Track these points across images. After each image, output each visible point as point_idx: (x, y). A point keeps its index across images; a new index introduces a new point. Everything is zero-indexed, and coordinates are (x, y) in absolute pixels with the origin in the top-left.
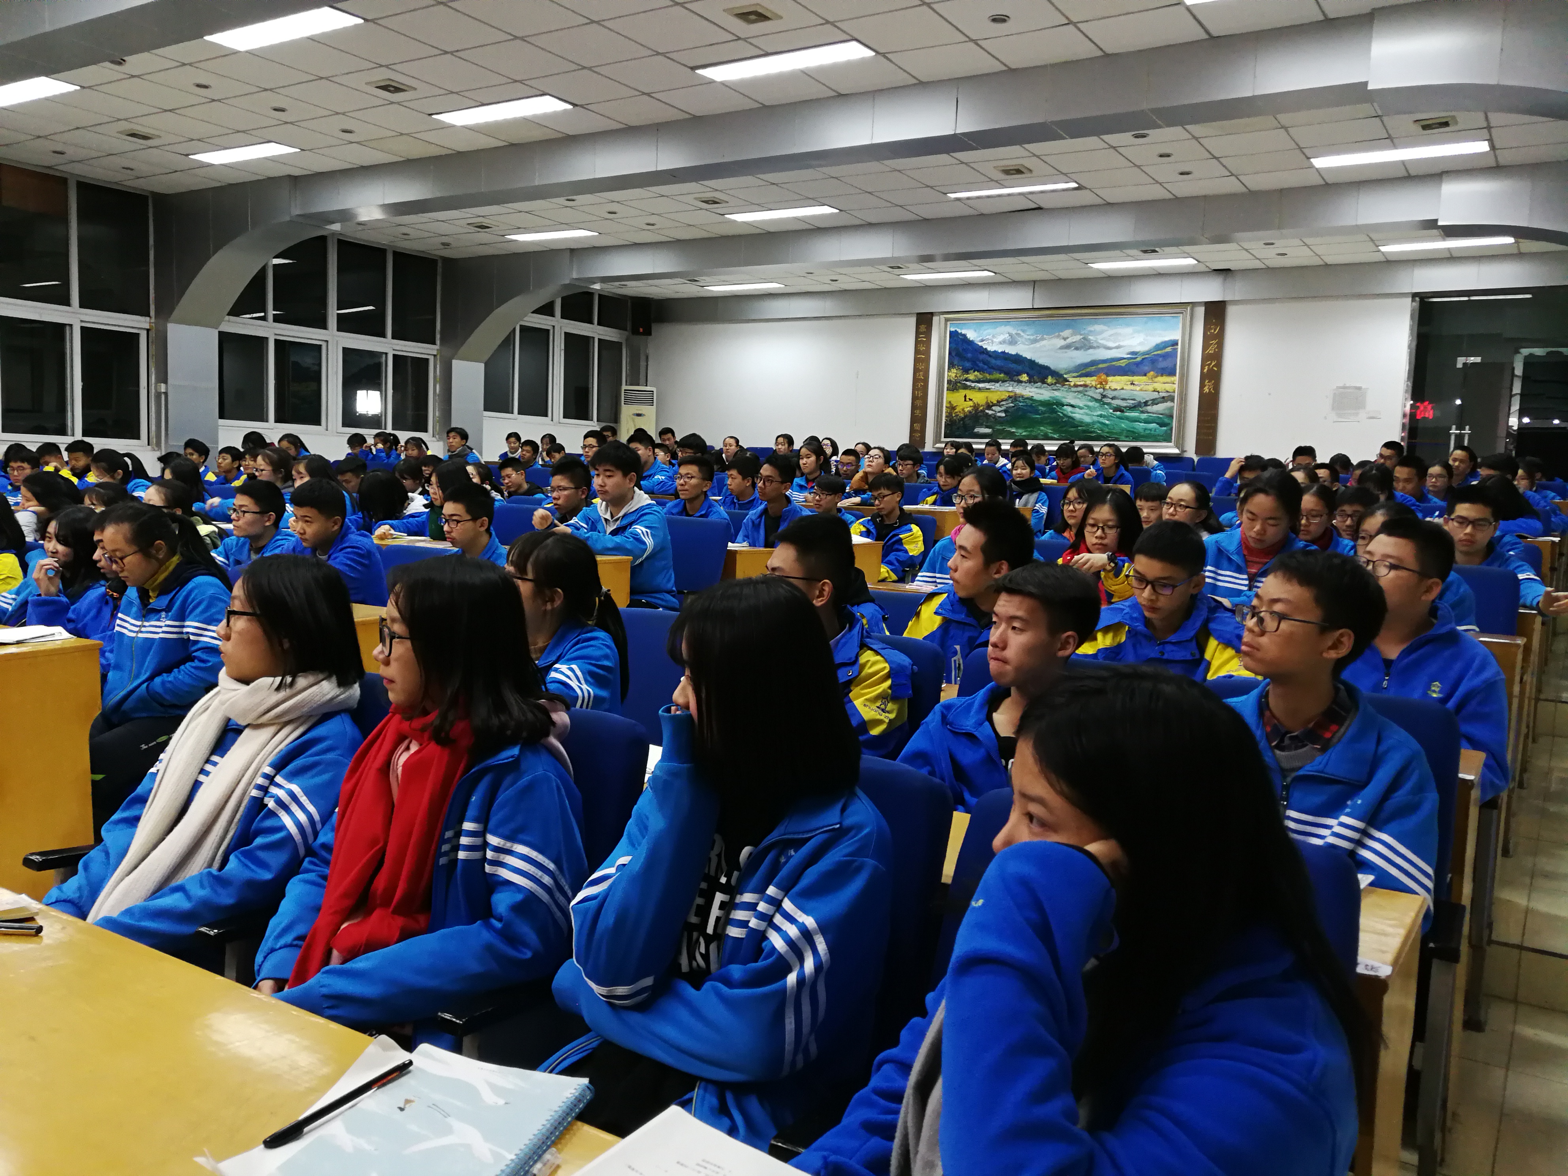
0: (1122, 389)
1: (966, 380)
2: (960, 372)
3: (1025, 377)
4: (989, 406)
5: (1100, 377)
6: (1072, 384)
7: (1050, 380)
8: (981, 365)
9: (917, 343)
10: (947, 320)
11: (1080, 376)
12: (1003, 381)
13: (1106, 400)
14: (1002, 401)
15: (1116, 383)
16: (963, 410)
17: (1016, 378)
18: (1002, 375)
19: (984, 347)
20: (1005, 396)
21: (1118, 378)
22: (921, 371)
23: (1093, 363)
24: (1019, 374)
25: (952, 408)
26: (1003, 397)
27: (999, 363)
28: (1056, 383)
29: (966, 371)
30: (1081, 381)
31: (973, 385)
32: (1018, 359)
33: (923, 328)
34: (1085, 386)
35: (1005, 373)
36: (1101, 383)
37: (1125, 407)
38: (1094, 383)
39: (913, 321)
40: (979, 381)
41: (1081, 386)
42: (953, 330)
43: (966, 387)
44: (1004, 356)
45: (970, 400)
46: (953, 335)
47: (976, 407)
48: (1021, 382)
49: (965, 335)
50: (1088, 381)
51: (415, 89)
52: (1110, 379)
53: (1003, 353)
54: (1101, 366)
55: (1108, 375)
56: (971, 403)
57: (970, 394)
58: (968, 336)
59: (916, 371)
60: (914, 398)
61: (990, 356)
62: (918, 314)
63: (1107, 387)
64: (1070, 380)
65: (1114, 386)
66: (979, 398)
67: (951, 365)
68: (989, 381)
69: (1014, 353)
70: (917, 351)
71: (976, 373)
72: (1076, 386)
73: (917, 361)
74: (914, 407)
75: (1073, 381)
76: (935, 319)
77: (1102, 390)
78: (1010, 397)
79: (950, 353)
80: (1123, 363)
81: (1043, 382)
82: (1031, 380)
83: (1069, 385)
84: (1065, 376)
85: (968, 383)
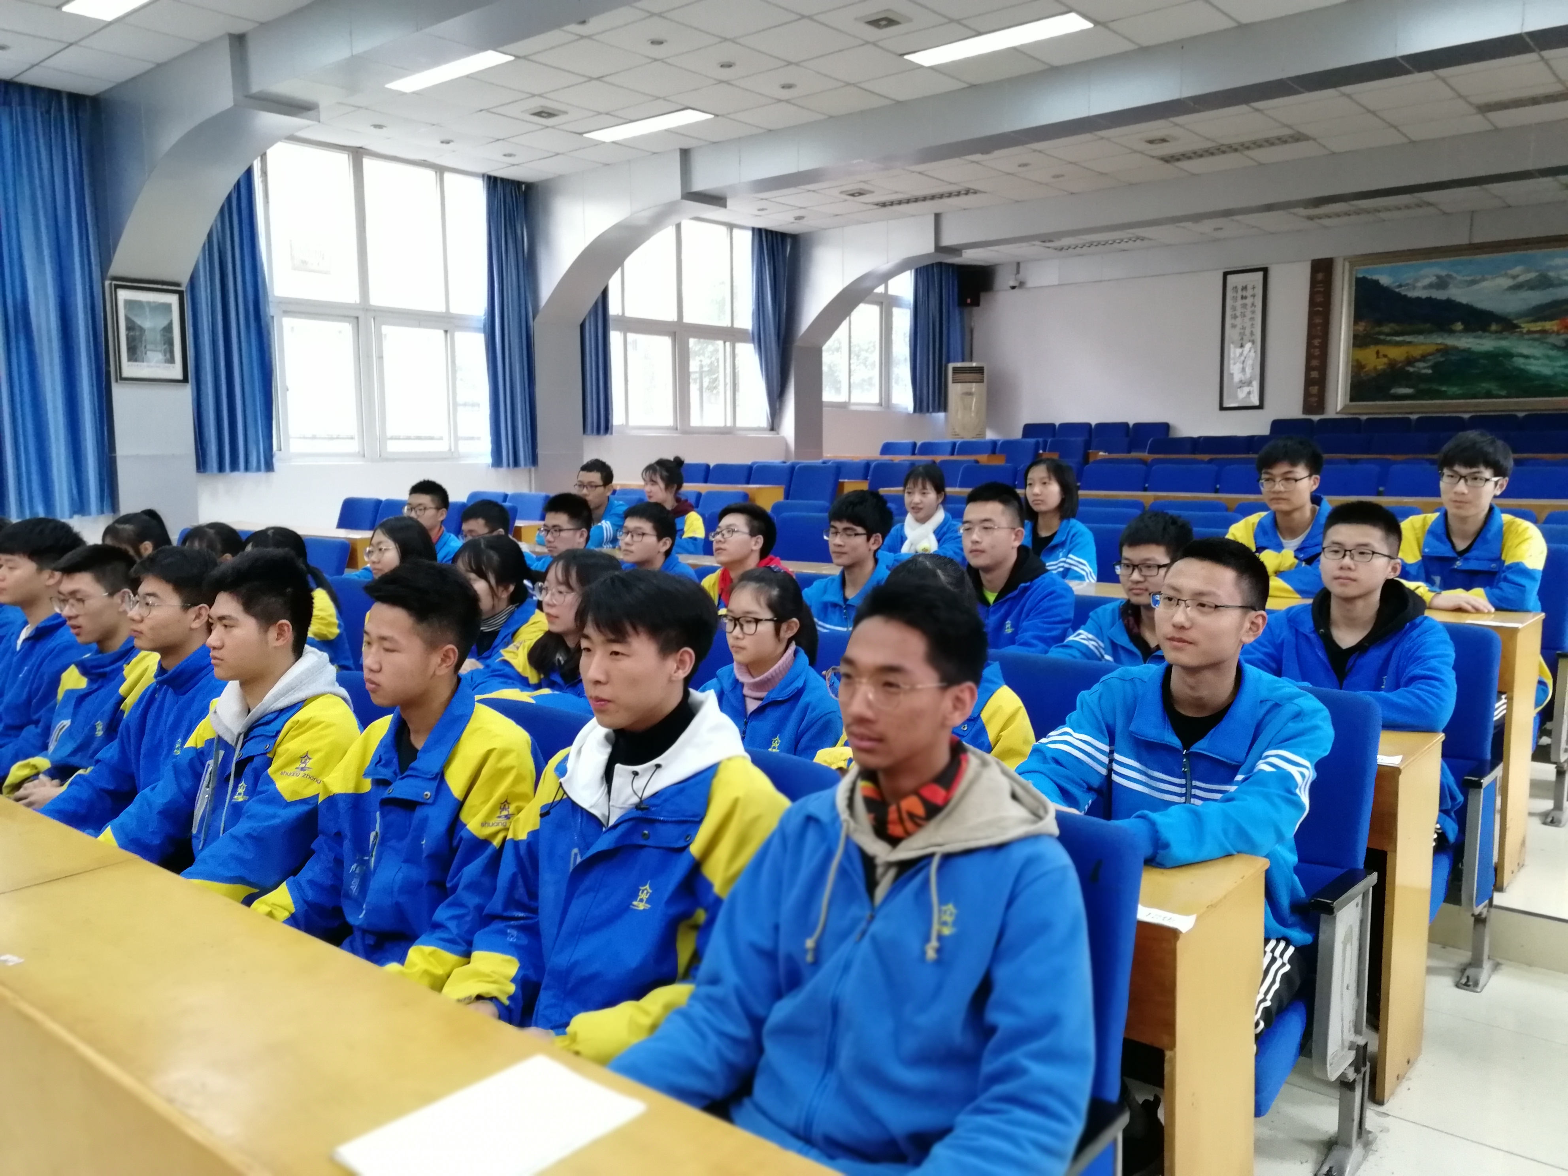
1: (1379, 333)
2: (1370, 325)
3: (1459, 326)
4: (1410, 361)
5: (1564, 320)
6: (1525, 330)
7: (1494, 327)
8: (1399, 314)
9: (1312, 294)
10: (1352, 265)
11: (1535, 321)
12: (1430, 332)
17: (1448, 328)
18: (1427, 325)
19: (1403, 293)
20: (1432, 348)
22: (1318, 325)
23: (1555, 304)
24: (1451, 322)
25: (1360, 366)
26: (1430, 351)
27: (1424, 311)
28: (1502, 331)
29: (1379, 323)
30: (1537, 327)
32: (1450, 304)
33: (1321, 277)
34: (1544, 332)
35: (1433, 323)
36: (1566, 327)
38: (1555, 328)
39: (1306, 269)
40: (1395, 335)
41: (1537, 332)
42: (1360, 276)
44: (1431, 302)
45: (1385, 356)
46: (1361, 281)
47: (1392, 364)
48: (1452, 332)
49: (1377, 282)
50: (1548, 325)
51: (912, 20)
53: (1429, 299)
54: (1564, 307)
56: (1385, 360)
57: (1383, 349)
58: (1383, 282)
59: (1312, 326)
61: (1412, 304)
62: (1312, 261)
64: (1523, 325)
66: (1396, 353)
67: (1359, 317)
68: (1410, 333)
69: (1443, 298)
70: (1313, 304)
71: (1392, 324)
72: (1530, 332)
73: (1312, 314)
74: (1309, 369)
75: (1526, 327)
76: (1337, 266)
78: (1438, 351)
81: (1485, 330)
82: (1469, 329)
83: (1521, 332)
84: (1515, 322)
85: (1382, 337)
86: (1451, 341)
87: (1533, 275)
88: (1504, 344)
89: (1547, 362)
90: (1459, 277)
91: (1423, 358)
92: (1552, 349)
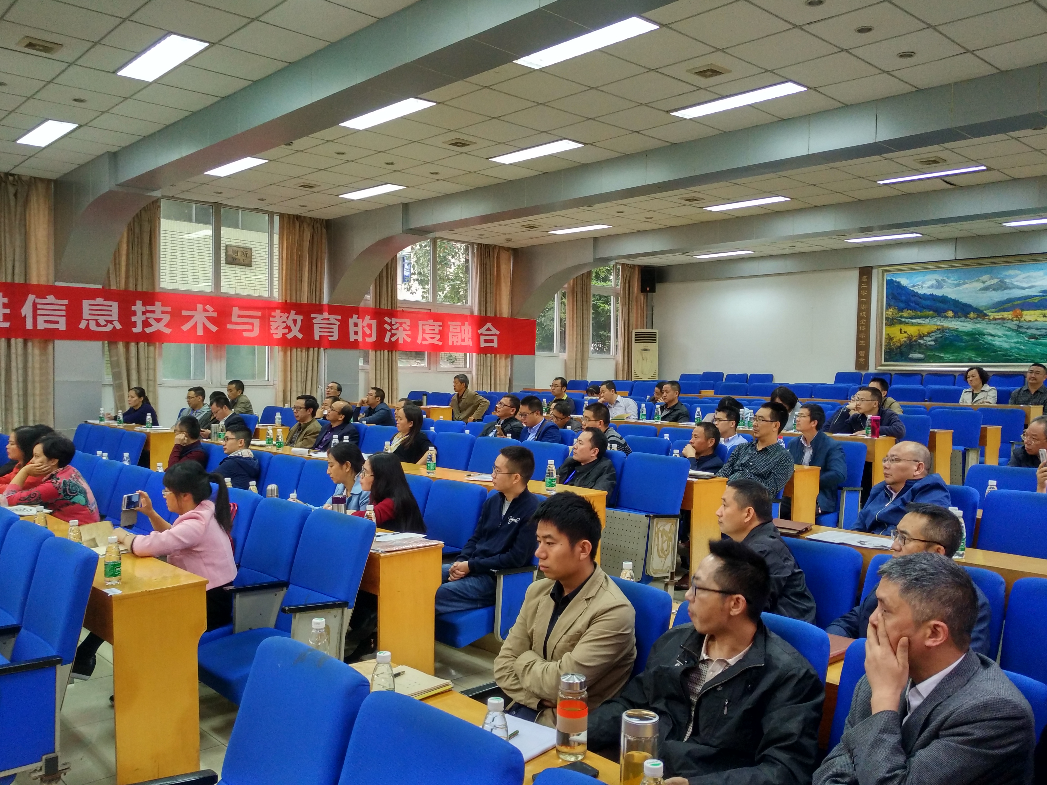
0: (1036, 320)
1: (901, 317)
2: (896, 311)
3: (950, 314)
4: (921, 337)
5: (1016, 312)
6: (991, 318)
7: (972, 315)
8: (913, 305)
9: (860, 290)
10: (884, 271)
11: (999, 311)
12: (932, 317)
13: (1020, 330)
14: (932, 332)
15: (1030, 316)
16: (899, 340)
17: (943, 314)
18: (931, 312)
19: (916, 291)
20: (934, 328)
21: (1032, 312)
22: (864, 310)
23: (1010, 301)
24: (946, 311)
25: (890, 338)
26: (933, 330)
27: (928, 303)
28: (977, 318)
29: (901, 310)
30: (999, 315)
31: (907, 320)
32: (944, 300)
33: (864, 278)
34: (1003, 319)
35: (934, 311)
36: (1017, 317)
37: (1039, 335)
38: (1010, 317)
39: (856, 273)
40: (911, 318)
41: (999, 319)
42: (889, 278)
43: (901, 323)
44: (932, 297)
45: (905, 332)
46: (890, 282)
47: (910, 338)
48: (946, 317)
49: (899, 283)
50: (1005, 315)
51: (475, 143)
52: (1025, 313)
53: (932, 295)
54: (1016, 303)
55: (1023, 310)
56: (905, 335)
57: (905, 328)
58: (902, 283)
59: (860, 311)
60: (859, 332)
61: (921, 298)
62: (860, 268)
63: (1022, 319)
64: (990, 314)
65: (1028, 318)
66: (912, 330)
67: (889, 306)
68: (920, 317)
69: (940, 295)
70: (860, 296)
71: (909, 311)
72: (995, 319)
73: (860, 303)
74: (859, 339)
75: (992, 315)
76: (875, 271)
77: (1017, 322)
78: (938, 329)
79: (887, 297)
80: (1036, 300)
81: (966, 317)
82: (956, 316)
83: (989, 319)
84: (985, 312)
85: (903, 319)
86: (946, 324)
87: (995, 281)
88: (978, 326)
89: (1006, 339)
90: (950, 281)
91: (929, 334)
92: (1008, 331)
